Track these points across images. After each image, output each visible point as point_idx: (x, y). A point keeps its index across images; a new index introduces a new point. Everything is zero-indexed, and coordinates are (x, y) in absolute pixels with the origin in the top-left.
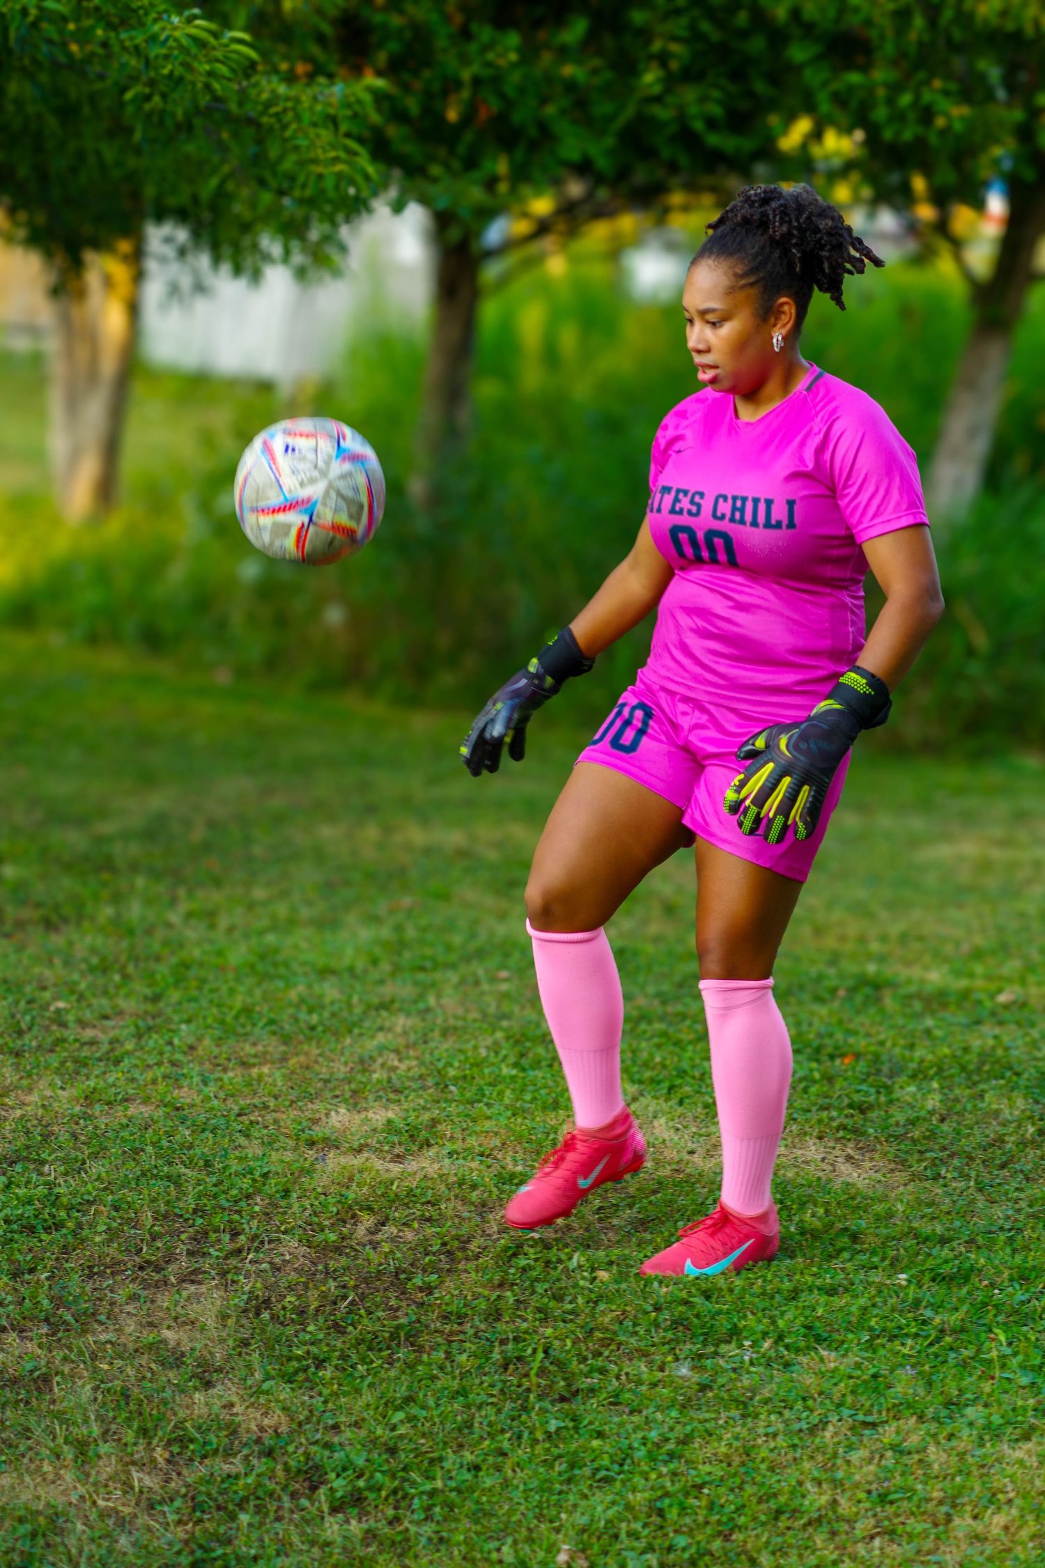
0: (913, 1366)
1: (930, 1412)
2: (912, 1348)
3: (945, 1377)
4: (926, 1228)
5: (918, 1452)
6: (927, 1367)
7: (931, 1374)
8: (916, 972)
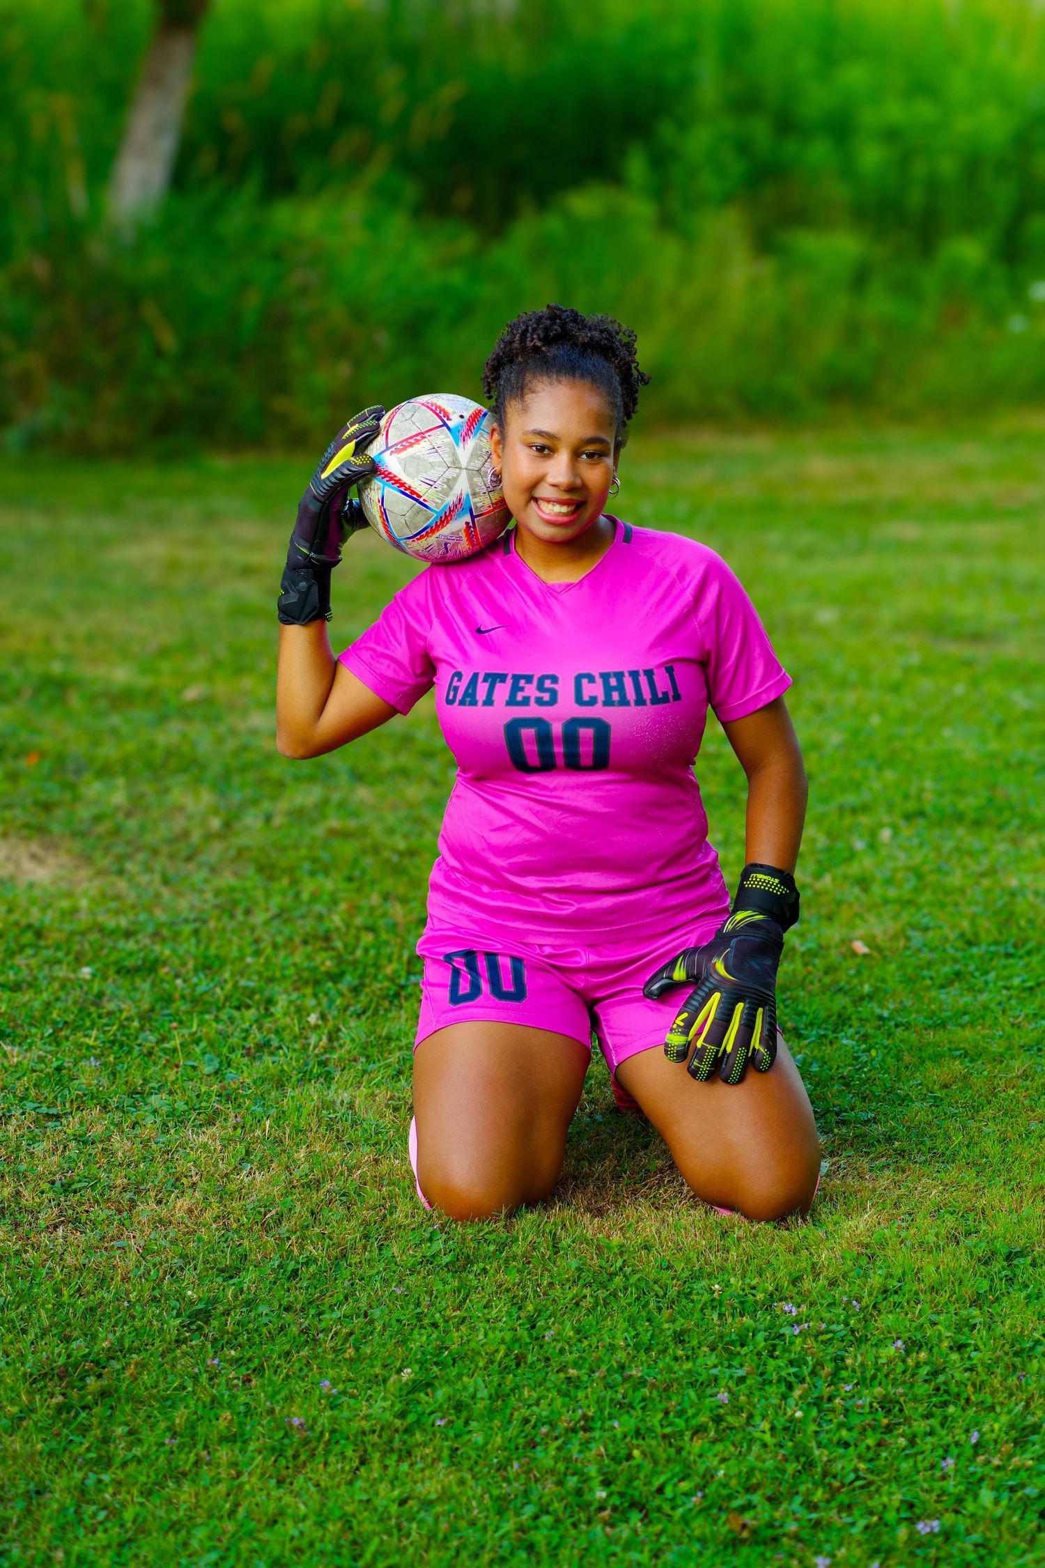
0: (97, 1057)
1: (114, 1102)
2: (96, 1039)
3: (130, 1067)
4: (111, 923)
5: (102, 1141)
6: (111, 1058)
7: (115, 1064)
8: (102, 671)
